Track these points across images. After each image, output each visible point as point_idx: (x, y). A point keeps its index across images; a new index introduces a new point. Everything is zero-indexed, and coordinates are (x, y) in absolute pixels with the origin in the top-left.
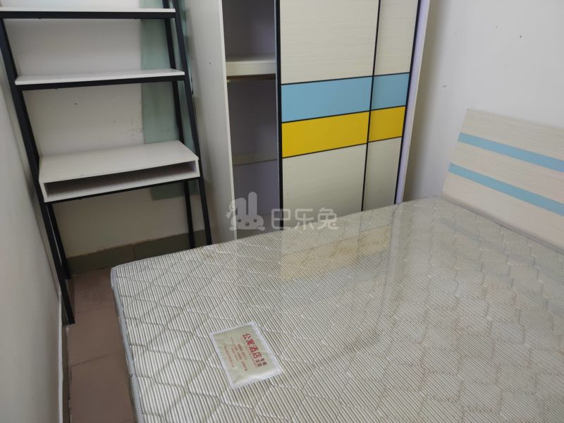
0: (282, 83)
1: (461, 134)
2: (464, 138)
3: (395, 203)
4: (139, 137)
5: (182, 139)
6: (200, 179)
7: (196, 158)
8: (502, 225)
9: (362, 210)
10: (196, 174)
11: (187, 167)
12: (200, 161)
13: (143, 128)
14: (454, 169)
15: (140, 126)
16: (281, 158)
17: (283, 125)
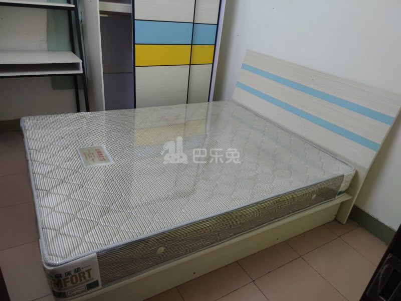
0: (135, 19)
1: (243, 64)
2: (245, 67)
3: (208, 101)
4: (44, 46)
5: (73, 51)
6: (83, 75)
7: (80, 61)
8: (257, 115)
9: (187, 103)
10: (81, 72)
11: (74, 66)
12: (83, 63)
13: (48, 41)
14: (239, 85)
15: (46, 39)
16: (135, 67)
17: (136, 45)
